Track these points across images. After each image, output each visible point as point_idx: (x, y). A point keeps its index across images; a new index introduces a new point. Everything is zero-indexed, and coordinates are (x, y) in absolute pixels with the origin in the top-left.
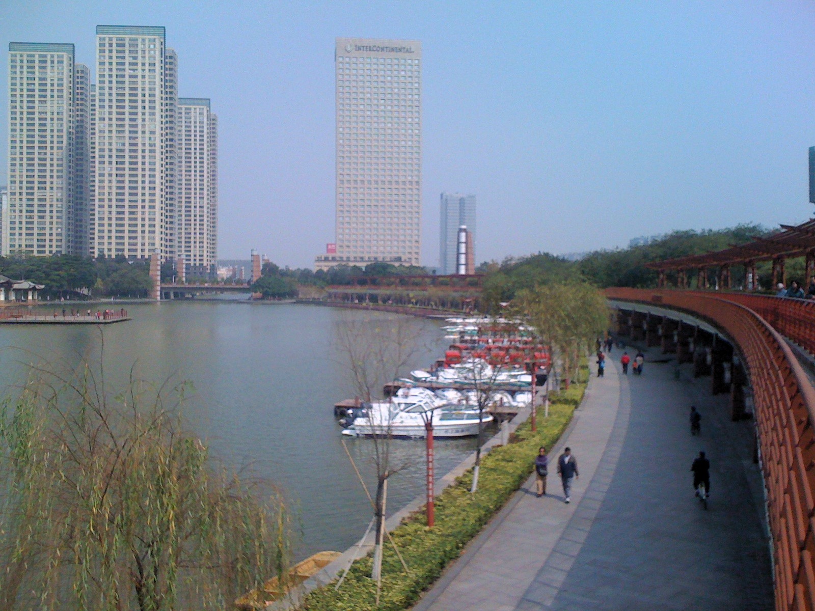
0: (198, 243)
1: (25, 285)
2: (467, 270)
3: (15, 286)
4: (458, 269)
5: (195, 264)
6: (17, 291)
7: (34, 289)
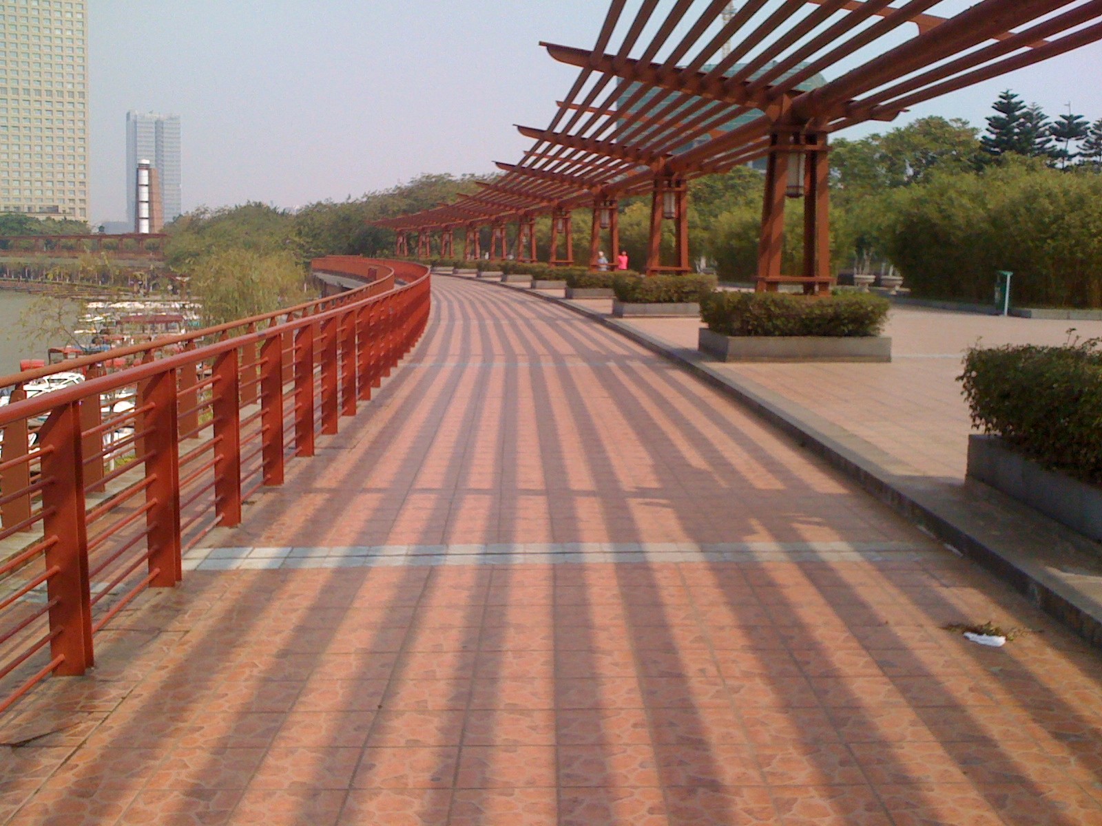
2: (151, 226)
4: (137, 226)
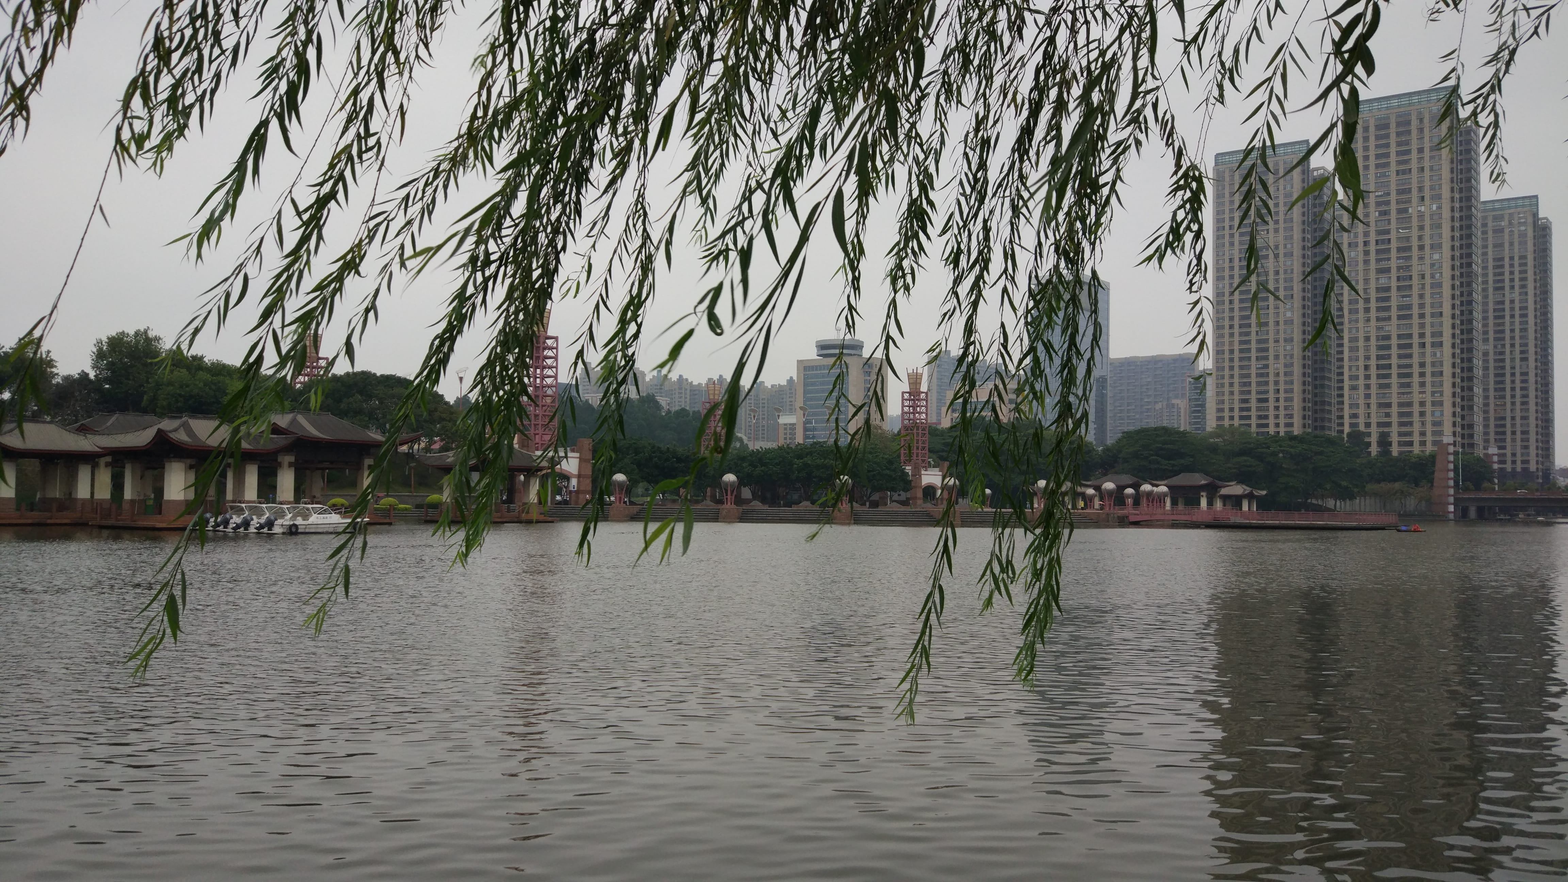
0: (1518, 433)
1: (1236, 489)
3: (1224, 491)
5: (1514, 469)
6: (1225, 498)
7: (1250, 497)
